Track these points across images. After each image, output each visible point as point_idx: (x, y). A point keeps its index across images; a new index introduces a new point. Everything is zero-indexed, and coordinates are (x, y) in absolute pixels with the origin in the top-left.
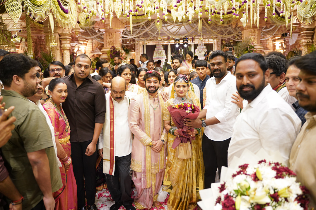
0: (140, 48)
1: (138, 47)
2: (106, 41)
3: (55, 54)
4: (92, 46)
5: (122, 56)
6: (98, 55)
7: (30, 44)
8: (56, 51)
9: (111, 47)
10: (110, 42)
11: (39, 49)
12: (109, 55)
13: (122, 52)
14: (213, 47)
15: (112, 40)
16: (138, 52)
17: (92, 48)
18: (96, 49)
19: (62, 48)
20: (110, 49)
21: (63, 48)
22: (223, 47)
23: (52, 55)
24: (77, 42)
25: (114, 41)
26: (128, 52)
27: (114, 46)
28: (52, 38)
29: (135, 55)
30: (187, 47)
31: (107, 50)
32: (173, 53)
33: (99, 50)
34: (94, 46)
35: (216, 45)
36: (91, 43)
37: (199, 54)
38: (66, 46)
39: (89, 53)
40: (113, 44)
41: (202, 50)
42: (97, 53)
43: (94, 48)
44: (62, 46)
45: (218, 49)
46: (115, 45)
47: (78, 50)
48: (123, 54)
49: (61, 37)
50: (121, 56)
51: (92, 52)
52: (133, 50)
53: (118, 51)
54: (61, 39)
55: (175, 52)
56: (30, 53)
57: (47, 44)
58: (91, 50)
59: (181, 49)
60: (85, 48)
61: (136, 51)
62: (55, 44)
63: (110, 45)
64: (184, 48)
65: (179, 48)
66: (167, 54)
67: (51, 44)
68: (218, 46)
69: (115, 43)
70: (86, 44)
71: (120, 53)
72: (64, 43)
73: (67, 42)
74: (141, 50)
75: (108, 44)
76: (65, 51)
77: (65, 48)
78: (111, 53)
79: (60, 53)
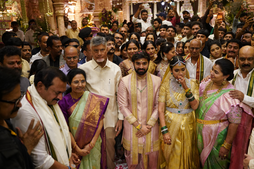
0: (127, 7)
1: (125, 6)
2: (97, 4)
3: (50, 21)
4: (81, 6)
5: (114, 19)
6: (87, 14)
7: (24, 11)
8: (50, 18)
9: (102, 10)
10: (101, 5)
11: (32, 13)
12: (101, 18)
13: (113, 14)
14: (199, 4)
15: (103, 2)
16: (125, 10)
17: (81, 8)
18: (85, 9)
20: (101, 12)
21: (57, 15)
23: (47, 24)
24: (67, 3)
25: (105, 4)
26: (116, 11)
27: (106, 8)
28: (48, 8)
29: (123, 13)
31: (99, 13)
32: (159, 11)
33: (88, 10)
34: (83, 6)
35: (201, 2)
36: (80, 3)
38: (60, 12)
39: (79, 13)
40: (104, 6)
41: (187, 7)
42: (86, 13)
43: (83, 8)
44: (56, 12)
45: (203, 5)
46: (106, 7)
47: (69, 11)
49: (55, 3)
51: (81, 12)
52: (120, 9)
54: (55, 5)
55: (160, 10)
56: (25, 21)
57: (41, 11)
58: (80, 9)
59: (167, 7)
60: (74, 8)
61: (123, 10)
62: (50, 13)
64: (170, 6)
65: (164, 6)
66: (153, 12)
67: (47, 13)
68: (203, 3)
69: (106, 5)
70: (75, 4)
71: (111, 16)
72: (58, 10)
73: (61, 9)
74: (128, 9)
75: (99, 7)
76: (59, 18)
77: (59, 15)
78: (103, 16)
79: (54, 20)
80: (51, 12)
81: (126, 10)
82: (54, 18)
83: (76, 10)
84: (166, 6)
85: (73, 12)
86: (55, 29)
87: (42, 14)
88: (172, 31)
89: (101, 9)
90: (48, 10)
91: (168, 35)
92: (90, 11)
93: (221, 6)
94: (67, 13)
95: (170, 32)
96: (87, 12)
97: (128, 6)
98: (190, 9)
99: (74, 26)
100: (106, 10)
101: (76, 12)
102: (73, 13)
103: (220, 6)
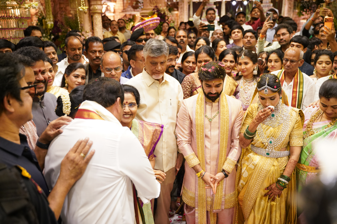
1: (183, 5)
3: (82, 19)
4: (123, 3)
6: (130, 15)
7: (48, 5)
8: (84, 16)
9: (153, 8)
10: (151, 1)
11: (58, 10)
13: (168, 14)
14: (283, 5)
17: (124, 6)
18: (129, 8)
19: (91, 12)
20: (151, 11)
21: (93, 11)
22: (297, 4)
26: (172, 11)
27: (158, 6)
30: (248, 5)
31: (148, 11)
33: (132, 9)
34: (126, 4)
35: (286, 2)
38: (97, 8)
39: (120, 13)
40: (155, 3)
41: (267, 8)
42: (129, 13)
43: (126, 6)
44: (92, 7)
45: (289, 7)
46: (158, 4)
47: (107, 9)
48: (169, 18)
50: (167, 20)
51: (123, 12)
52: (176, 9)
53: (162, 13)
55: (230, 11)
57: (72, 6)
58: (122, 8)
59: (239, 9)
60: (113, 6)
61: (180, 10)
62: (84, 8)
63: (152, 5)
64: (243, 6)
65: (236, 6)
66: (220, 14)
67: (79, 8)
68: (290, 4)
69: (158, 2)
70: (116, 1)
71: (165, 16)
72: (94, 5)
73: (98, 3)
74: (186, 9)
75: (149, 4)
76: (95, 16)
77: (95, 11)
79: (88, 19)
80: (85, 6)
81: (184, 10)
82: (88, 16)
83: (116, 8)
84: (238, 7)
85: (112, 11)
86: (89, 31)
87: (73, 10)
88: (251, 37)
89: (151, 6)
90: (81, 3)
91: (246, 43)
92: (136, 10)
93: (314, 8)
94: (105, 12)
95: (249, 38)
96: (131, 11)
97: (186, 6)
99: (115, 28)
100: (158, 8)
101: (116, 11)
102: (112, 13)
103: (312, 9)
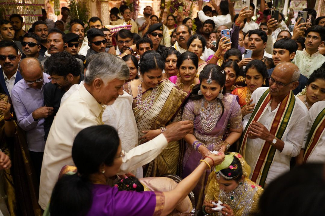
3: (90, 8)
8: (91, 4)
12: (169, 7)
37: (295, 7)
48: (187, 8)
53: (180, 2)
76: (102, 4)
78: (172, 5)
79: (96, 7)
82: (96, 4)
88: (256, 39)
95: (253, 41)
98: (303, 5)
99: (128, 16)
